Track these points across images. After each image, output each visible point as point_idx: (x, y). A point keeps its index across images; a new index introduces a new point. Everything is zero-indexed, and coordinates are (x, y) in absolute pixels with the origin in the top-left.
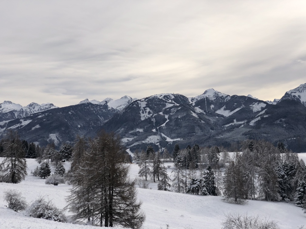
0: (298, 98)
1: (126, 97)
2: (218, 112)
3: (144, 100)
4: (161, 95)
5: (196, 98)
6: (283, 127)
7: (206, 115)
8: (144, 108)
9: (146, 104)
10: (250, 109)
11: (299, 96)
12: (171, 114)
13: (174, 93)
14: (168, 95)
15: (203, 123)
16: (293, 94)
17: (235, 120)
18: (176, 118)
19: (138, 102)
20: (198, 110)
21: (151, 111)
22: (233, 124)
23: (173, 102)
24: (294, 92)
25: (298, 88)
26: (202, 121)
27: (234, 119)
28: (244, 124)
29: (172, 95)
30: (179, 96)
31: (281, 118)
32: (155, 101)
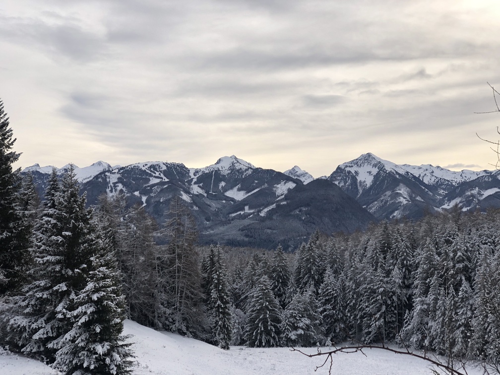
0: (355, 174)
1: (100, 163)
2: (229, 194)
3: (117, 171)
4: (146, 165)
5: (202, 170)
6: (300, 220)
7: (207, 197)
8: (114, 183)
9: (118, 178)
10: (273, 190)
11: (356, 173)
12: (152, 195)
13: (169, 162)
14: (158, 165)
15: (196, 211)
16: (348, 169)
17: (247, 208)
18: (156, 202)
19: (107, 174)
20: (196, 189)
21: (124, 189)
22: (242, 213)
23: (162, 175)
24: (350, 167)
25: (357, 159)
26: (195, 207)
27: (246, 205)
28: (253, 213)
29: (164, 164)
30: (174, 167)
31: (302, 206)
32: (135, 173)
